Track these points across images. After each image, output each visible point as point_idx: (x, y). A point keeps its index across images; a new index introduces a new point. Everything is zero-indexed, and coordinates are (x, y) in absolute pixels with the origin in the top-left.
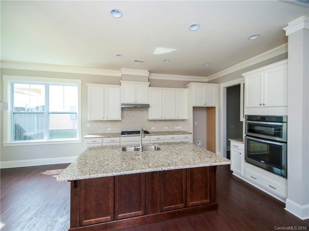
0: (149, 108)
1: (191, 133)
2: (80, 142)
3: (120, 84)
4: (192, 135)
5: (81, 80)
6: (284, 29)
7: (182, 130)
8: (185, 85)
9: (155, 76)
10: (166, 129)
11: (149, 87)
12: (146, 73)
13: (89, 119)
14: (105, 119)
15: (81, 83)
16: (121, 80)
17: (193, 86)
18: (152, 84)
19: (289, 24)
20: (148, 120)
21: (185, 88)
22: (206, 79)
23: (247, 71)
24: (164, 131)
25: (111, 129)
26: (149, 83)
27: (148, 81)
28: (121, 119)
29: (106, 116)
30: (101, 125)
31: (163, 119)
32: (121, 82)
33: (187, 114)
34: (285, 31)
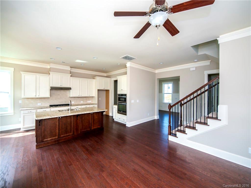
0: (71, 90)
1: (97, 104)
2: (13, 114)
3: (49, 74)
4: (97, 105)
5: (13, 68)
6: (126, 64)
7: (92, 103)
8: (93, 77)
9: (74, 70)
10: (82, 102)
11: (71, 77)
12: (68, 68)
13: (23, 96)
14: (37, 97)
15: (13, 70)
16: (50, 71)
17: (98, 78)
18: (73, 75)
19: (127, 63)
20: (70, 97)
21: (93, 79)
22: (105, 75)
23: (122, 75)
24: (81, 103)
25: (41, 104)
26: (71, 75)
27: (70, 73)
28: (50, 97)
29: (38, 95)
30: (32, 101)
31: (80, 96)
32: (50, 72)
33: (94, 94)
34: (126, 65)
